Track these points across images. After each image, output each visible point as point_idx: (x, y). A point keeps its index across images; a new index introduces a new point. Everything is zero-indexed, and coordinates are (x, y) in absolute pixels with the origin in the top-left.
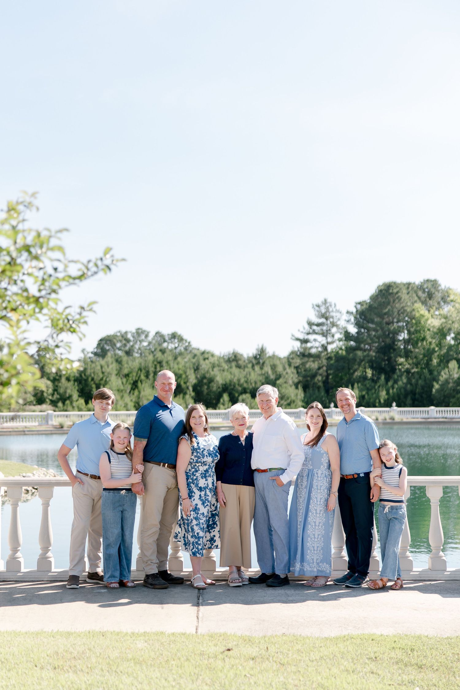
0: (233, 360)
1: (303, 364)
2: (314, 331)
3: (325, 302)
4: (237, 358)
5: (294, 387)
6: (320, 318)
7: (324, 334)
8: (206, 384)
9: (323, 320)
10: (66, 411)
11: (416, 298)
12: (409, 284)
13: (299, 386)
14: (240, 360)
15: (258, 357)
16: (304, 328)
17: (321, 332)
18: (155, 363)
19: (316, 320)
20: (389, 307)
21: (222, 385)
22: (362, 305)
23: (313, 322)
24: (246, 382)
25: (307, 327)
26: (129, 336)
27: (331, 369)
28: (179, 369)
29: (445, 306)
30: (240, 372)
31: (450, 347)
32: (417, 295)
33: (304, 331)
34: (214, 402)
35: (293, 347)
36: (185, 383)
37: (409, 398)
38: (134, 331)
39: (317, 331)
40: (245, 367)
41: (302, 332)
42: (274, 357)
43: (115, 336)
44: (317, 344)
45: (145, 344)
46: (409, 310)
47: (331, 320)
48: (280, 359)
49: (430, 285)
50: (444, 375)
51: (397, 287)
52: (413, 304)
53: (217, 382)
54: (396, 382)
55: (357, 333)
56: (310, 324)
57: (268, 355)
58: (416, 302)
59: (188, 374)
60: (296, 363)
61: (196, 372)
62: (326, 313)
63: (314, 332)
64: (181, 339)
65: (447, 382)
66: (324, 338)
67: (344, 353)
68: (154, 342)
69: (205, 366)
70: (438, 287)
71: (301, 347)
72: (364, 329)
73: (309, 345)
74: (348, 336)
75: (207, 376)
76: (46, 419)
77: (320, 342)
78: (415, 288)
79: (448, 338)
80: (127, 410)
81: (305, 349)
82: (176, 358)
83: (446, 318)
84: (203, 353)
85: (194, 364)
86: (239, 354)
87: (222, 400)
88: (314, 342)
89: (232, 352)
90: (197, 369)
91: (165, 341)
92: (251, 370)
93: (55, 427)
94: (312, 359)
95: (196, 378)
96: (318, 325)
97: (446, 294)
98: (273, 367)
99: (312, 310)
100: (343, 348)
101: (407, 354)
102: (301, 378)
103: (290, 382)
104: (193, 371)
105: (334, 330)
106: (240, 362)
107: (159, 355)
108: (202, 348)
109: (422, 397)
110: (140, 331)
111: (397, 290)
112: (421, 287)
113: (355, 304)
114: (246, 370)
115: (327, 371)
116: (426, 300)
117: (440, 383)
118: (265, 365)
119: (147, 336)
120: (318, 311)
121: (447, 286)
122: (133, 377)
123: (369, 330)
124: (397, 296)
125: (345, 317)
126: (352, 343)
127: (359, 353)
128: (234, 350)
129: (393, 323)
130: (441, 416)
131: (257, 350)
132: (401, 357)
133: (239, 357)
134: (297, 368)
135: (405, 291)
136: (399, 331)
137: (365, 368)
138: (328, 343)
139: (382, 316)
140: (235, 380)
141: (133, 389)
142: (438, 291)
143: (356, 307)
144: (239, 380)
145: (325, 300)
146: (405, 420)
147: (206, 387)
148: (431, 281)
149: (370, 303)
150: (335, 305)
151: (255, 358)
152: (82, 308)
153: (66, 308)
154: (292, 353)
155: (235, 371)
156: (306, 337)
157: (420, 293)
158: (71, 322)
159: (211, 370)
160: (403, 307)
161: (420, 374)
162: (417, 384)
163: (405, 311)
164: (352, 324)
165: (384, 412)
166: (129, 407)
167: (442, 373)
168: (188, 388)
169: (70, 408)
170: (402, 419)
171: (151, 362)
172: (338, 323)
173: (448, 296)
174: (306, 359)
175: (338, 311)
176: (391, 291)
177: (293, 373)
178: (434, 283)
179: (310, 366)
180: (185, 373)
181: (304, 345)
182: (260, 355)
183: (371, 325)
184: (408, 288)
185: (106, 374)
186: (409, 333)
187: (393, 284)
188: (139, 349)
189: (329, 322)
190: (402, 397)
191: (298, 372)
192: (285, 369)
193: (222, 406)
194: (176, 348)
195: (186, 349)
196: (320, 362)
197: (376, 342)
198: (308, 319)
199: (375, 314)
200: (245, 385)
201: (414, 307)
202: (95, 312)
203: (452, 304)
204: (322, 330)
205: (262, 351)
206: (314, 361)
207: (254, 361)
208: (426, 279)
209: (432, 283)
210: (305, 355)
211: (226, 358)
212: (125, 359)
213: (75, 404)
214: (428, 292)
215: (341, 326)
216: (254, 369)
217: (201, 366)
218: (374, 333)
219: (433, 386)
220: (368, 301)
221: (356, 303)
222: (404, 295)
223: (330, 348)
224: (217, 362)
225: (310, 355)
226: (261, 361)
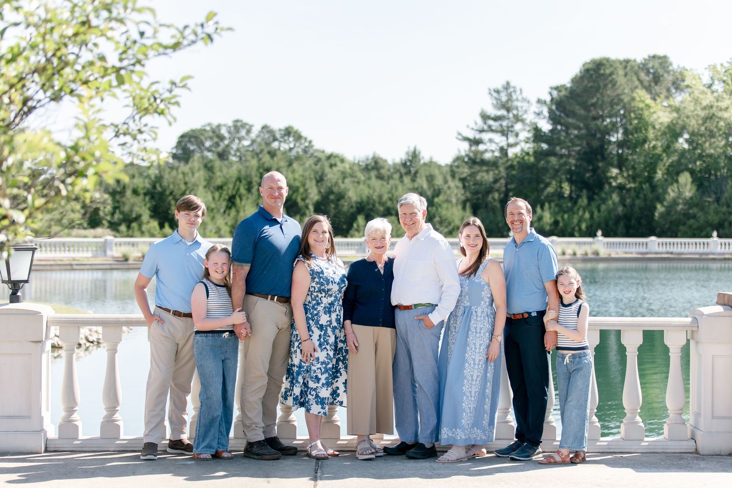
0: (373, 168)
1: (473, 175)
2: (490, 127)
3: (507, 86)
4: (378, 166)
5: (460, 207)
6: (499, 109)
7: (504, 133)
8: (332, 201)
9: (503, 112)
10: (132, 236)
11: (637, 83)
12: (627, 61)
13: (468, 205)
14: (382, 167)
15: (408, 164)
16: (476, 124)
17: (499, 129)
18: (261, 170)
19: (492, 112)
20: (598, 95)
21: (357, 203)
22: (560, 91)
23: (488, 114)
24: (391, 199)
25: (480, 121)
26: (224, 131)
27: (511, 183)
28: (295, 180)
29: (677, 94)
30: (383, 185)
31: (683, 153)
32: (639, 80)
33: (475, 128)
34: (345, 227)
35: (459, 151)
36: (303, 200)
37: (622, 224)
38: (230, 124)
39: (494, 128)
40: (390, 177)
41: (472, 129)
42: (431, 164)
43: (202, 131)
44: (493, 147)
45: (246, 143)
46: (626, 99)
47: (515, 112)
48: (439, 167)
49: (656, 63)
50: (672, 193)
51: (611, 66)
52: (633, 90)
53: (350, 198)
54: (604, 201)
55: (551, 131)
56: (485, 117)
57: (422, 162)
58: (636, 87)
59: (307, 186)
60: (462, 173)
61: (319, 184)
62: (507, 101)
63: (491, 130)
64: (298, 137)
65: (675, 202)
66: (504, 138)
67: (532, 159)
68: (259, 140)
69: (332, 176)
70: (668, 67)
71: (470, 150)
72: (562, 125)
73: (481, 147)
74: (538, 135)
75: (335, 189)
76: (104, 247)
77: (497, 144)
78: (636, 68)
79: (681, 140)
80: (220, 236)
81: (476, 153)
82: (290, 164)
83: (677, 110)
84: (329, 157)
85: (316, 172)
86: (381, 159)
87: (355, 225)
88: (488, 144)
89: (371, 156)
90: (320, 180)
91: (275, 139)
92: (397, 182)
93: (117, 260)
94: (485, 168)
95: (320, 192)
96: (496, 119)
97: (679, 77)
98: (430, 179)
99: (489, 97)
100: (531, 151)
101: (621, 163)
102: (468, 195)
103: (454, 200)
104: (314, 182)
105: (518, 126)
106: (383, 171)
107: (266, 158)
108: (329, 151)
109: (639, 223)
110: (239, 124)
111: (611, 69)
112: (644, 67)
113: (549, 90)
114: (391, 182)
115: (506, 186)
116: (650, 85)
117: (665, 203)
118: (418, 175)
119: (249, 132)
120: (496, 99)
121: (681, 66)
122: (229, 190)
123: (567, 127)
124: (610, 79)
125: (535, 108)
126: (545, 146)
127: (553, 160)
128: (374, 154)
129: (603, 118)
130: (664, 249)
131: (407, 153)
132: (612, 165)
133: (381, 163)
134: (463, 180)
135: (621, 72)
136: (612, 130)
137: (561, 182)
138: (510, 145)
139: (587, 108)
140: (375, 197)
141: (229, 208)
142: (668, 72)
143: (551, 94)
144: (380, 197)
145: (508, 83)
146: (614, 255)
147: (333, 206)
148: (660, 58)
149: (571, 87)
150: (521, 90)
151: (404, 165)
152: (173, 83)
153: (153, 84)
154: (458, 159)
155: (375, 182)
156: (478, 136)
157: (642, 75)
158: (158, 101)
159: (340, 181)
160: (618, 95)
161: (638, 191)
162: (633, 205)
163: (622, 100)
164: (544, 118)
165: (585, 243)
166: (222, 232)
167: (669, 190)
168: (307, 207)
169: (137, 233)
170: (610, 255)
171: (255, 169)
172: (525, 117)
173: (683, 81)
174: (477, 168)
175: (524, 100)
176: (602, 72)
177: (457, 187)
178: (663, 61)
179: (483, 177)
180: (304, 185)
181: (473, 148)
182: (411, 161)
183: (570, 120)
184: (626, 67)
185: (189, 185)
186: (626, 132)
187: (605, 61)
188: (238, 150)
189: (511, 115)
190: (611, 223)
191: (464, 187)
192: (446, 182)
193: (356, 233)
194: (291, 149)
195: (305, 151)
196: (496, 172)
197: (577, 145)
198: (483, 111)
199: (579, 104)
200: (389, 204)
201: (635, 95)
202: (189, 89)
203: (689, 90)
204: (501, 125)
205: (415, 155)
206: (487, 171)
207: (403, 170)
208: (652, 55)
209: (660, 61)
210: (475, 161)
211: (363, 164)
212: (218, 163)
213: (145, 228)
214: (654, 74)
215: (528, 121)
216: (402, 182)
217: (326, 176)
218: (576, 132)
219: (655, 208)
220: (569, 85)
221: (551, 88)
222: (620, 79)
223: (511, 152)
224: (348, 171)
225: (483, 162)
226: (413, 170)
